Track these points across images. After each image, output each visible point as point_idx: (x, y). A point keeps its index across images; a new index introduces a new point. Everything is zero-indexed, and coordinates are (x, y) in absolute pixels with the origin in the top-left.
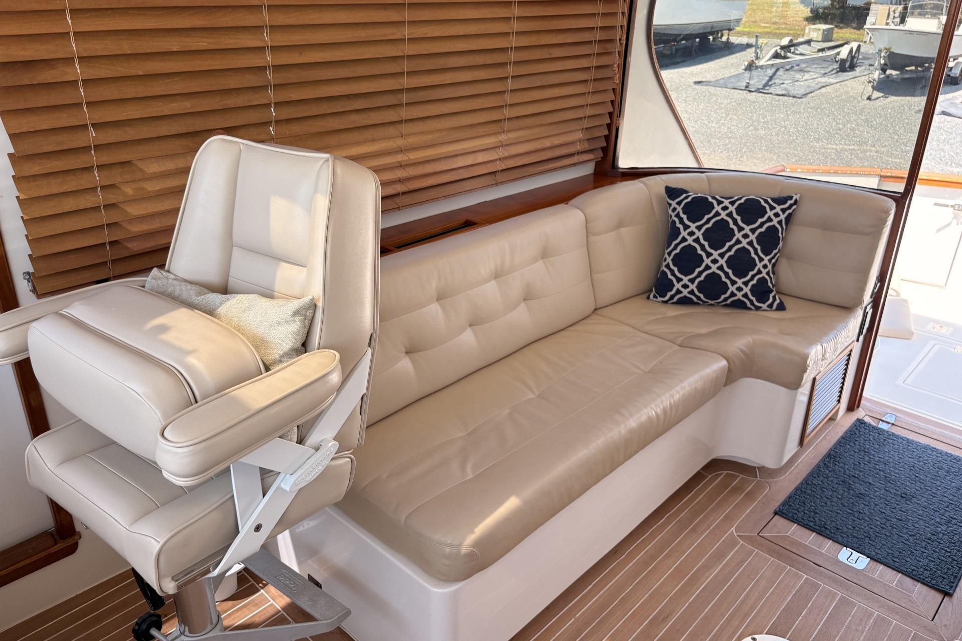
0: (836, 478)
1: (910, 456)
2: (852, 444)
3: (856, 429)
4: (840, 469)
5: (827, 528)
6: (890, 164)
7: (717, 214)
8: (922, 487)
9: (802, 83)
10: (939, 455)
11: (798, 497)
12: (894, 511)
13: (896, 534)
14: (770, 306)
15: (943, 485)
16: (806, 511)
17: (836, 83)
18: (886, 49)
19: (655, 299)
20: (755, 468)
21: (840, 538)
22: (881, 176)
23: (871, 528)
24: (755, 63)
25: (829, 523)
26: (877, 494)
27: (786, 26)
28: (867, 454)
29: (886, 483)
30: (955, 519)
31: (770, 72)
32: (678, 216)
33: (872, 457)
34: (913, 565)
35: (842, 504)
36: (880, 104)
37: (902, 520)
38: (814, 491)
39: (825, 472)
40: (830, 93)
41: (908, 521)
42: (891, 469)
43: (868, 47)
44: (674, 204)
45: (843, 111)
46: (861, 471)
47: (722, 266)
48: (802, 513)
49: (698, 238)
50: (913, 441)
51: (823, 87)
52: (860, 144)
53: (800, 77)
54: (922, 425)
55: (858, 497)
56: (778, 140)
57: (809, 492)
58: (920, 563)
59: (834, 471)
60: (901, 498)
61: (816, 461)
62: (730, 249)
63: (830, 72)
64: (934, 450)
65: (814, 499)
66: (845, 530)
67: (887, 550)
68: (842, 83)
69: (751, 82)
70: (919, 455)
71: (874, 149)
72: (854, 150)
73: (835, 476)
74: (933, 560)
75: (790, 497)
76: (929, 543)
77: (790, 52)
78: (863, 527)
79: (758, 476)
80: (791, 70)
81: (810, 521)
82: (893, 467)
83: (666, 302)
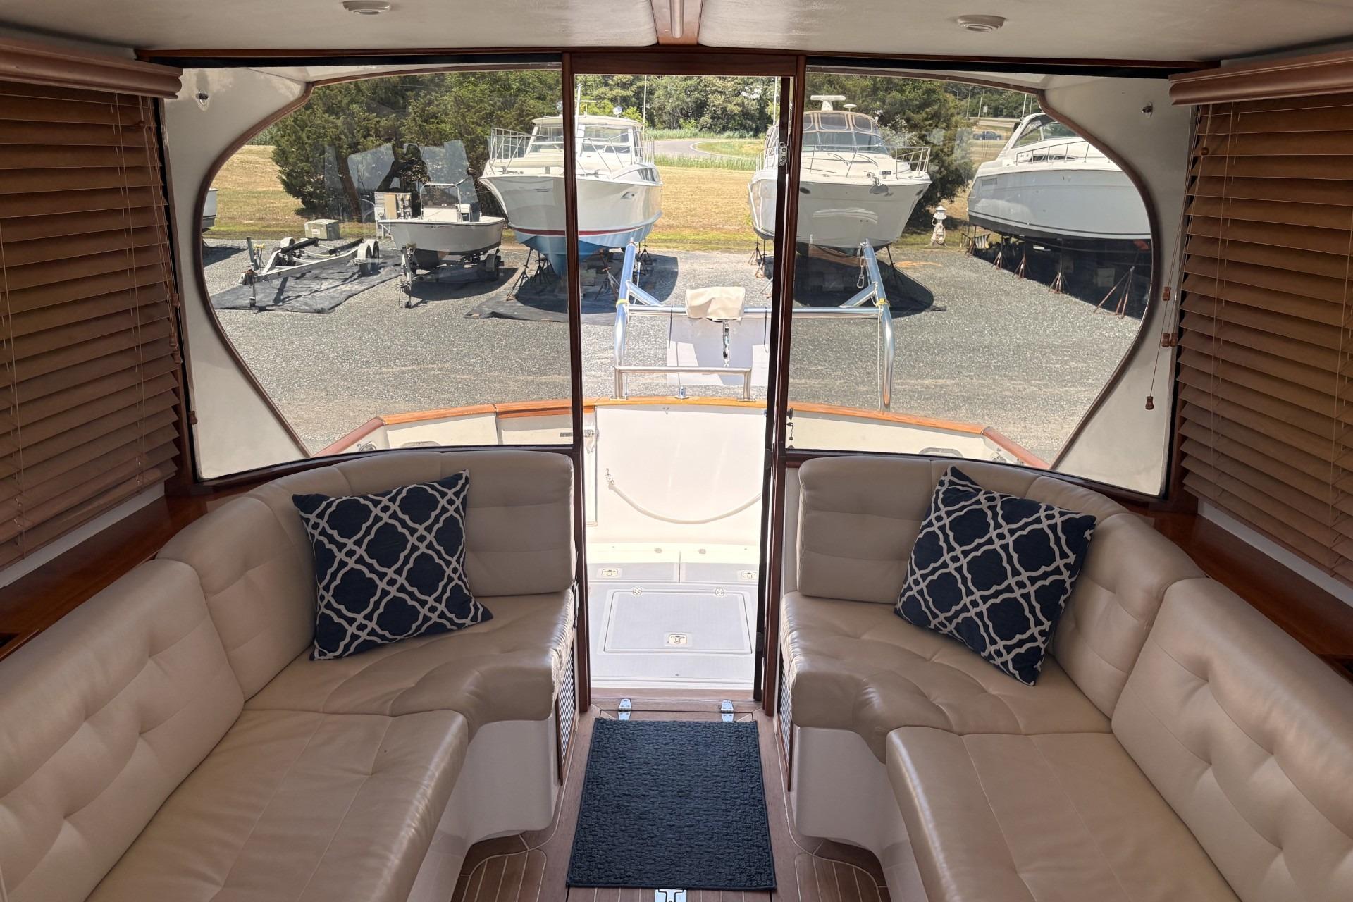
0: (609, 806)
1: (664, 743)
2: (605, 755)
3: (600, 733)
4: (608, 792)
5: (629, 876)
6: (460, 382)
7: (378, 519)
8: (692, 775)
9: (323, 294)
10: (689, 729)
11: (582, 851)
12: (681, 817)
13: (696, 845)
14: (474, 619)
15: (709, 763)
16: (599, 866)
17: (364, 290)
18: (410, 246)
19: (322, 658)
20: (517, 836)
21: (647, 881)
22: (498, 414)
23: (670, 851)
24: (256, 274)
25: (628, 868)
26: (657, 805)
27: (278, 223)
28: (624, 759)
29: (659, 788)
30: (737, 798)
31: (277, 283)
32: (323, 533)
33: (630, 761)
34: (728, 873)
35: (629, 836)
36: (423, 311)
37: (693, 826)
38: (595, 835)
39: (594, 803)
40: (360, 303)
41: (699, 824)
42: (655, 767)
43: (385, 243)
44: (313, 518)
45: (384, 324)
46: (628, 785)
47: (402, 585)
48: (596, 870)
49: (361, 556)
50: (658, 723)
51: (350, 296)
52: (418, 361)
53: (319, 287)
54: (658, 699)
55: (640, 818)
56: (319, 371)
57: (590, 838)
58: (732, 868)
59: (602, 797)
60: (679, 799)
61: (579, 793)
62: (406, 560)
63: (350, 277)
64: (682, 724)
65: (599, 845)
66: (648, 867)
67: (697, 870)
68: (370, 289)
69: (258, 298)
70: (672, 738)
71: (435, 366)
72: (414, 370)
73: (607, 804)
74: (741, 857)
75: (573, 857)
76: (729, 840)
77: (295, 256)
78: (662, 854)
79: (527, 848)
80: (303, 278)
81: (608, 876)
82: (656, 764)
83: (340, 657)
